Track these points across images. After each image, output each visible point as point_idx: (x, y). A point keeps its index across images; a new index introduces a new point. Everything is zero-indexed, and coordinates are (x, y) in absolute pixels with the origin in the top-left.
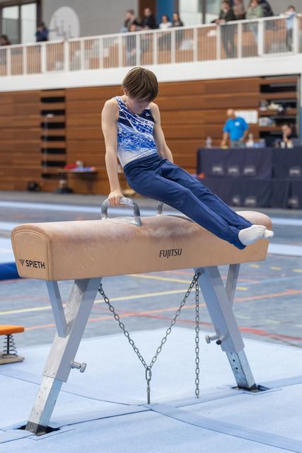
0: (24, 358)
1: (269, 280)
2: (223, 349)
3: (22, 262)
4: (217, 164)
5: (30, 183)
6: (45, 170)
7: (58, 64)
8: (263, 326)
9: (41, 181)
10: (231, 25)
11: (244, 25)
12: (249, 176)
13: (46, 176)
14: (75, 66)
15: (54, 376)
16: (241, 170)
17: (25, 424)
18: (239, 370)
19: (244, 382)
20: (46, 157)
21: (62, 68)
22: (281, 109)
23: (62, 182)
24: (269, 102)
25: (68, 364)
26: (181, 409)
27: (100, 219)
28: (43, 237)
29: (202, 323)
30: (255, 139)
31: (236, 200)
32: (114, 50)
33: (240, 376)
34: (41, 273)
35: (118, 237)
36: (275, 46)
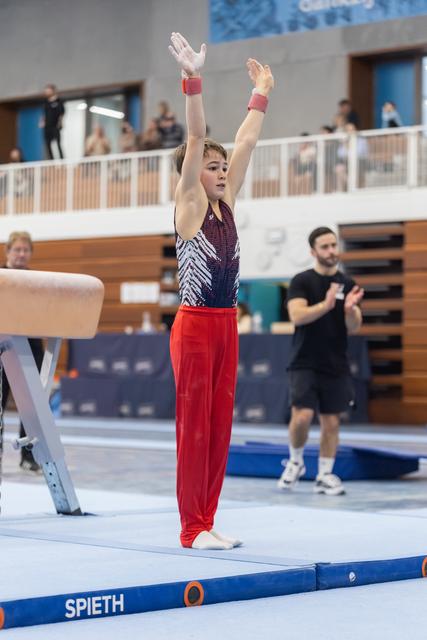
4: (96, 356)
16: (132, 365)
18: (58, 486)
19: (65, 508)
31: (125, 409)
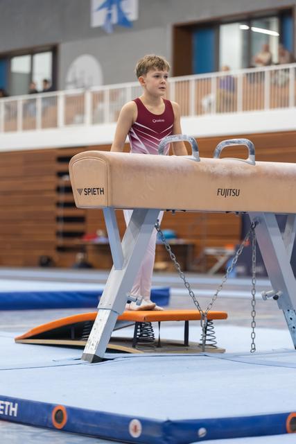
2: (280, 307)
3: (80, 191)
6: (61, 242)
7: (78, 118)
13: (61, 249)
14: (98, 119)
20: (61, 227)
21: (82, 122)
28: (103, 162)
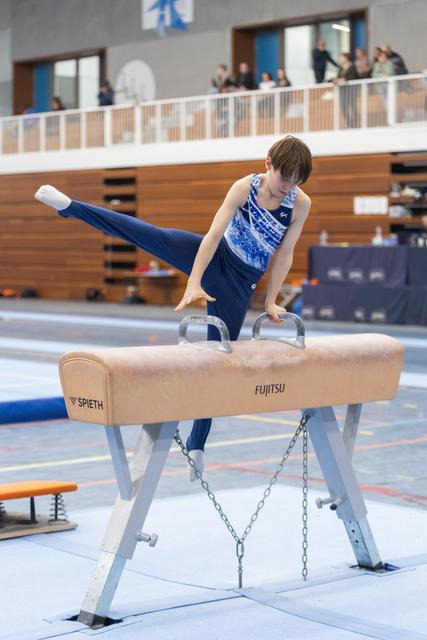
0: (76, 525)
1: (402, 422)
2: (340, 516)
3: (73, 400)
4: (334, 266)
5: (89, 290)
6: (110, 273)
7: (127, 136)
8: (393, 483)
9: (105, 288)
10: (352, 86)
11: (371, 85)
12: (376, 282)
13: (110, 281)
14: (149, 138)
15: (116, 551)
16: (366, 274)
17: (77, 613)
18: (360, 543)
19: (366, 560)
20: (110, 256)
21: (132, 140)
22: (418, 195)
23: (131, 289)
24: (403, 185)
25: (133, 536)
26: (283, 594)
27: (177, 343)
28: (101, 368)
29: (312, 479)
30: (384, 234)
31: (359, 314)
32: (200, 118)
33: (361, 551)
34: (98, 414)
35: (200, 368)
36: (409, 113)
